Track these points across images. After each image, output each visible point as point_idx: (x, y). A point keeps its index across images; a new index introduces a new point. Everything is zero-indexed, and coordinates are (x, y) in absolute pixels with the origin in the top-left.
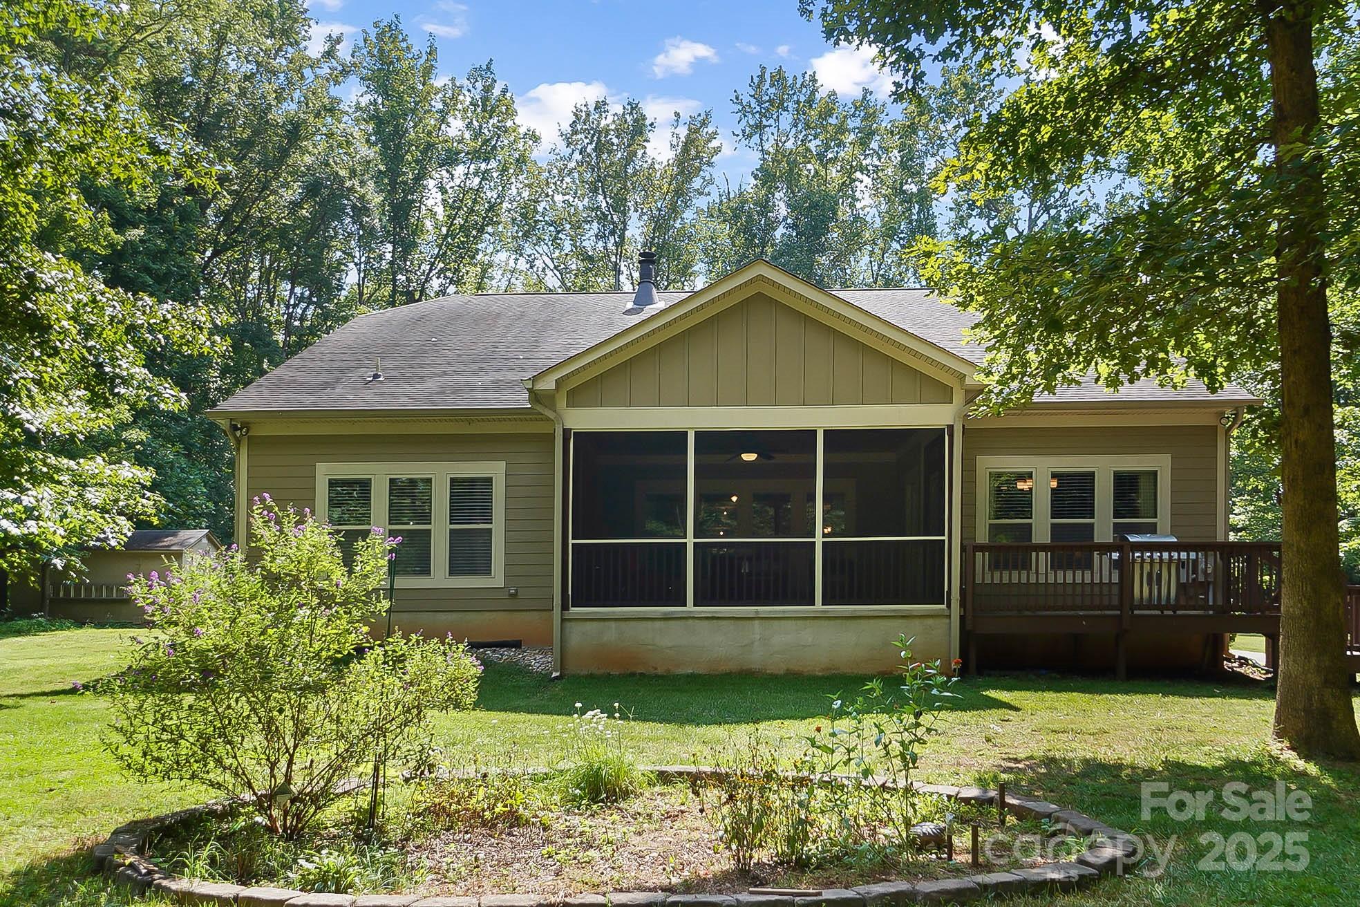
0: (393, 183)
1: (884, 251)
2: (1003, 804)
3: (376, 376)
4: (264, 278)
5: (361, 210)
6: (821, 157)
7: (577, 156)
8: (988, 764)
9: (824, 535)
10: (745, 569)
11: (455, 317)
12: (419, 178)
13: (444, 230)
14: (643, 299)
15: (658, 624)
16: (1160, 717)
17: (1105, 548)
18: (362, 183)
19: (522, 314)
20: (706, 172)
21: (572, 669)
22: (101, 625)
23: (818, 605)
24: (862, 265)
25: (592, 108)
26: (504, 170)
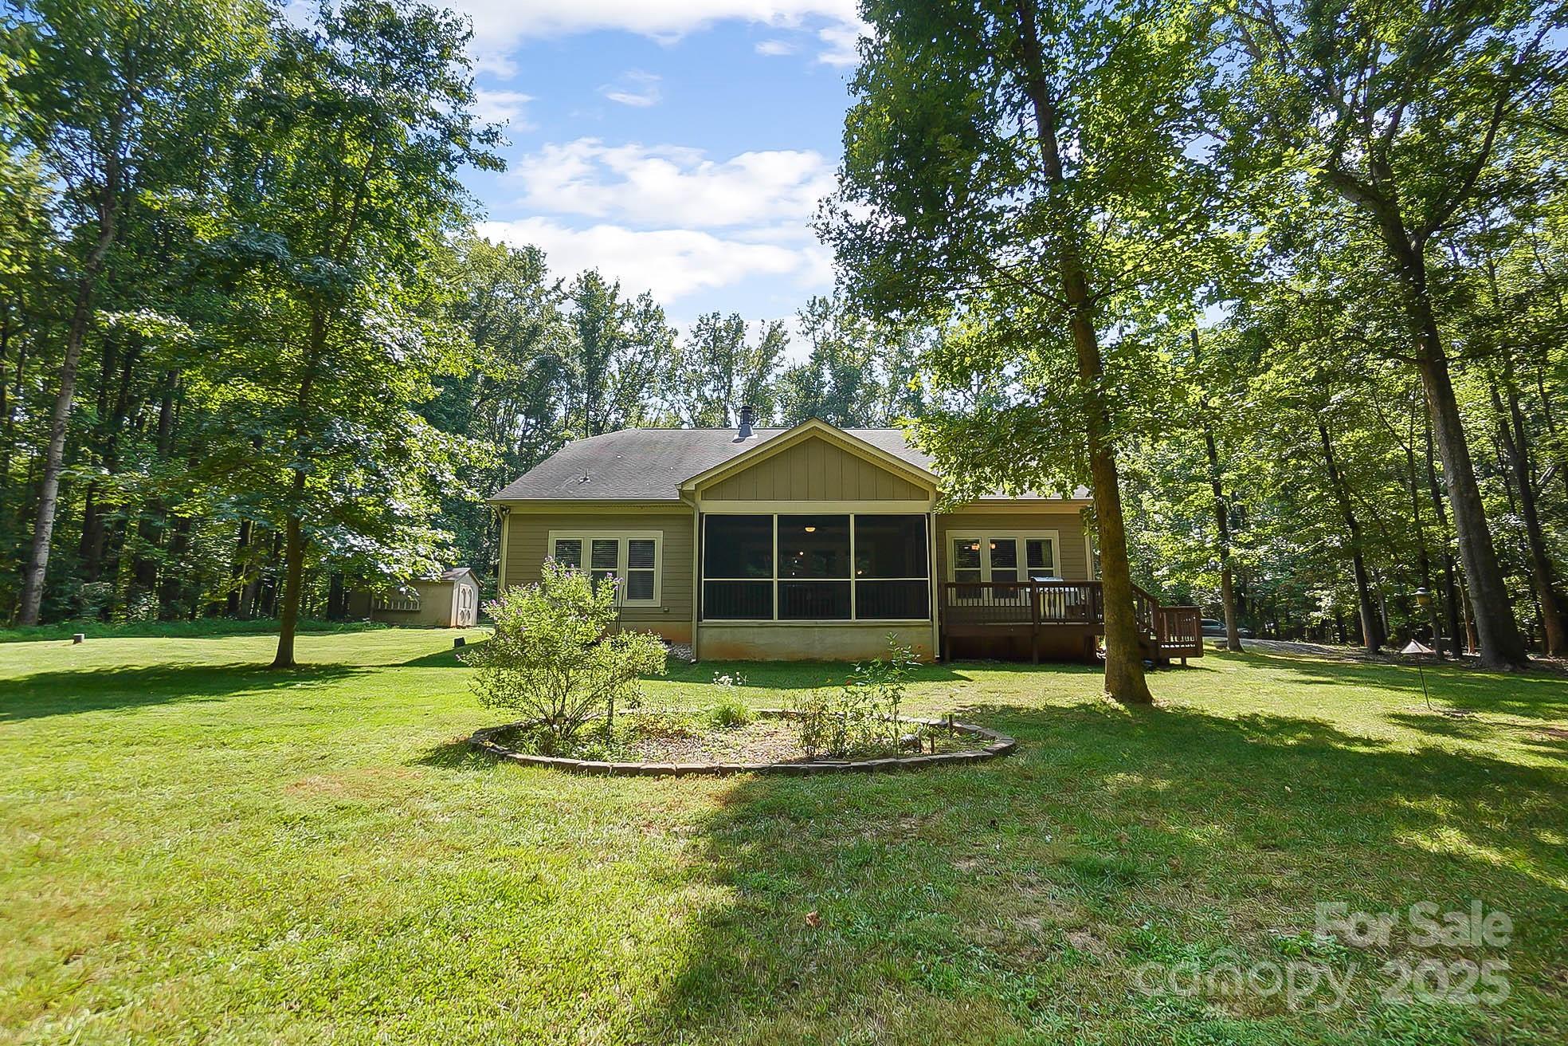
0: (590, 358)
1: (891, 401)
2: (952, 727)
3: (585, 479)
4: (508, 412)
5: (570, 375)
6: (850, 347)
7: (701, 344)
8: (949, 709)
9: (857, 576)
10: (809, 597)
11: (631, 443)
12: (605, 356)
13: (619, 386)
14: (744, 432)
15: (755, 630)
16: (1052, 684)
17: (1024, 585)
18: (573, 360)
19: (671, 441)
20: (781, 353)
21: (703, 657)
22: (403, 627)
23: (853, 619)
24: (878, 409)
25: (710, 316)
26: (657, 352)
